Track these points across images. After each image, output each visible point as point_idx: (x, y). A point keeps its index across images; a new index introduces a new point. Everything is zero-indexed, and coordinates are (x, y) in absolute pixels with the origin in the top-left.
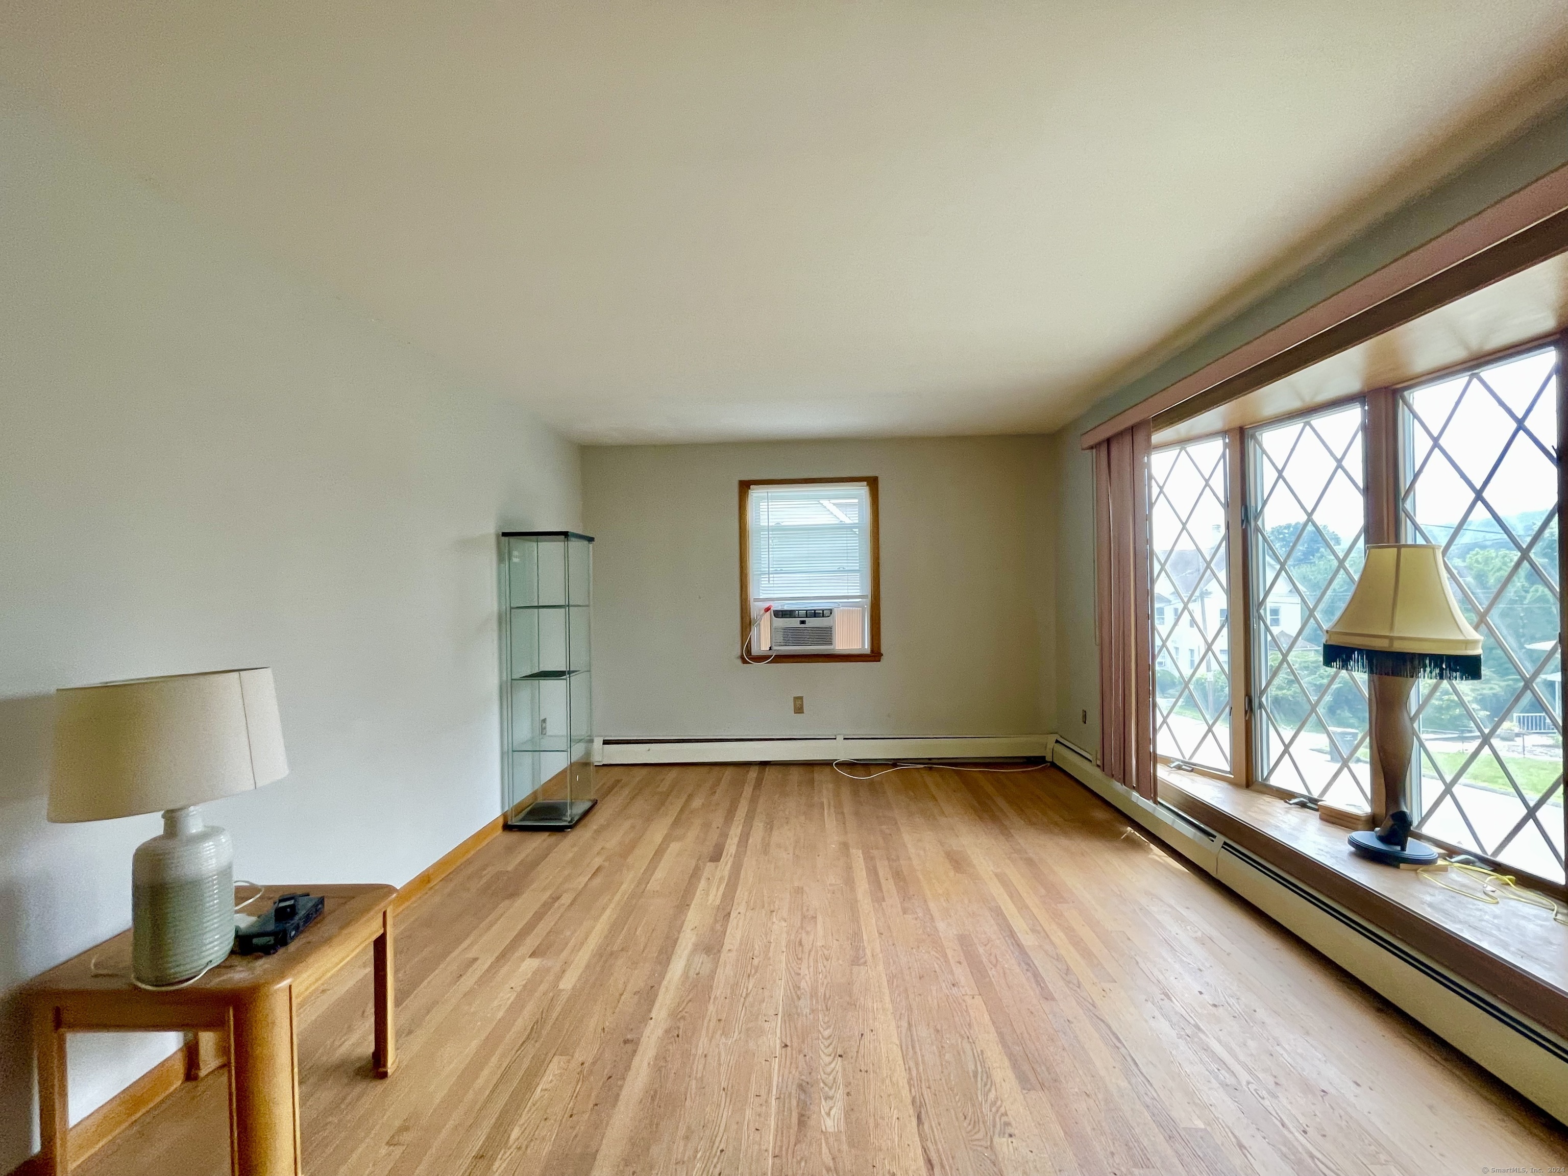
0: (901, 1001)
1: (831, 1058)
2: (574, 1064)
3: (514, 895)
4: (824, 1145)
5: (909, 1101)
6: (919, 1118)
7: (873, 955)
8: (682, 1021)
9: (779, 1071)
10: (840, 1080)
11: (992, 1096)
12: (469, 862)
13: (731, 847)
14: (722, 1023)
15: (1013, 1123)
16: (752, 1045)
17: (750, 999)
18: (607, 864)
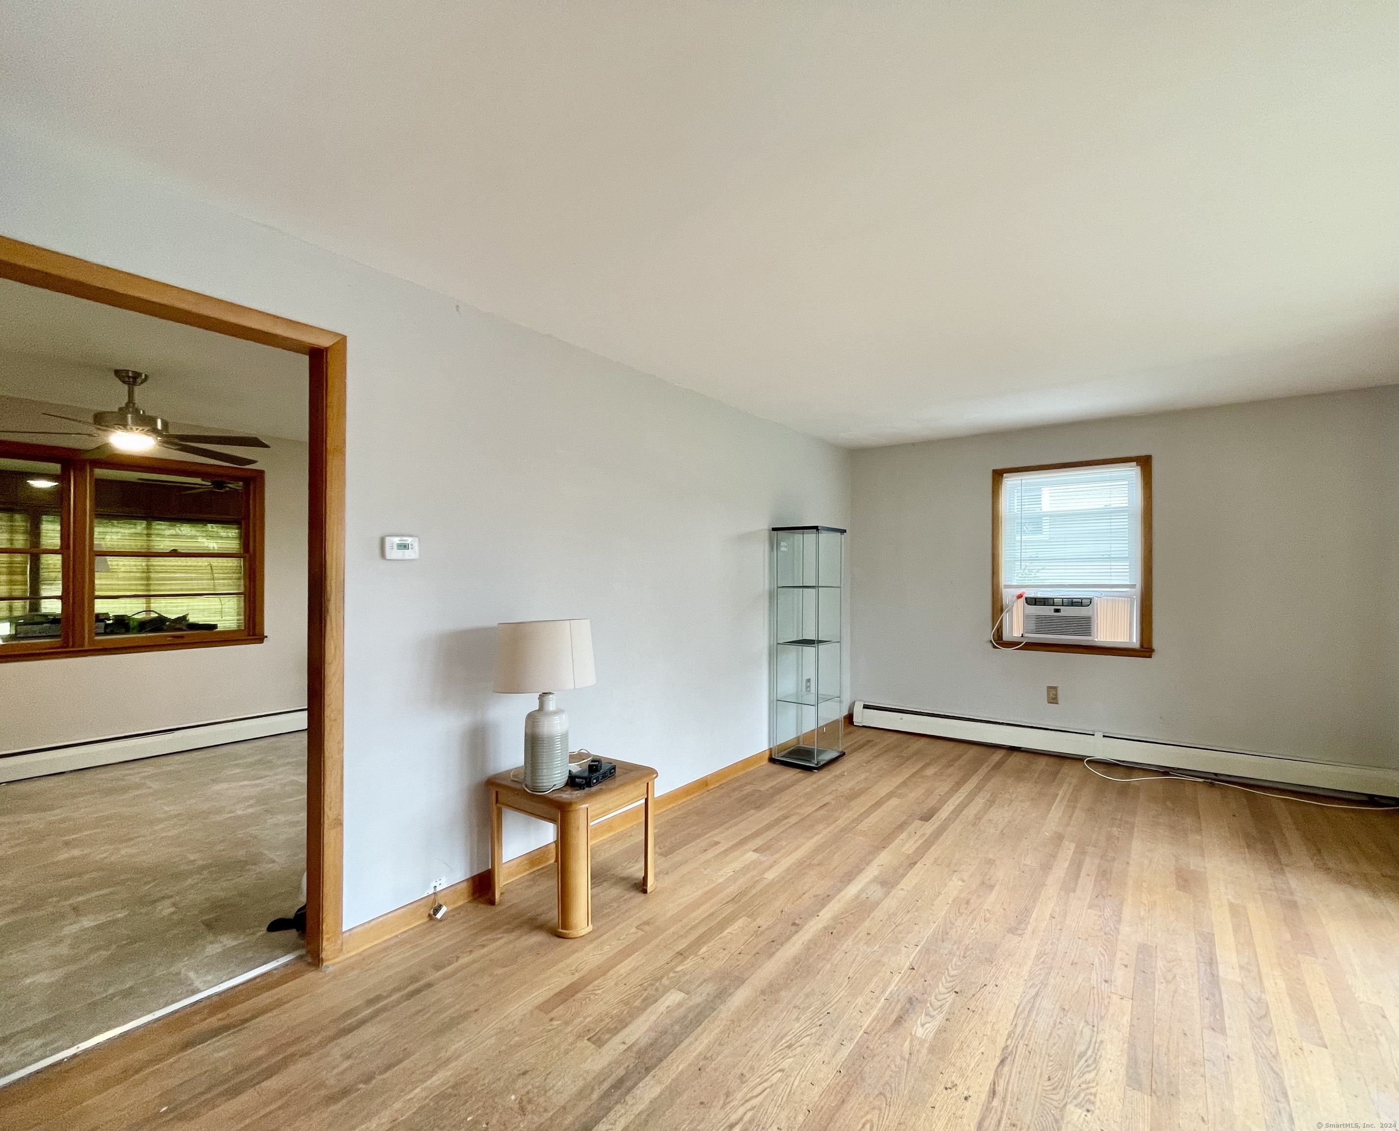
0: (1039, 975)
1: (946, 991)
2: (754, 925)
3: (758, 808)
4: (908, 1042)
5: (1003, 1045)
6: (1002, 1062)
7: (1033, 931)
8: (840, 925)
9: (898, 983)
10: (946, 1007)
11: (1089, 1076)
12: (736, 780)
13: (944, 813)
14: (869, 937)
15: (1098, 1104)
16: (885, 959)
17: (900, 928)
18: (833, 802)
